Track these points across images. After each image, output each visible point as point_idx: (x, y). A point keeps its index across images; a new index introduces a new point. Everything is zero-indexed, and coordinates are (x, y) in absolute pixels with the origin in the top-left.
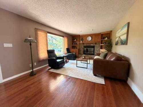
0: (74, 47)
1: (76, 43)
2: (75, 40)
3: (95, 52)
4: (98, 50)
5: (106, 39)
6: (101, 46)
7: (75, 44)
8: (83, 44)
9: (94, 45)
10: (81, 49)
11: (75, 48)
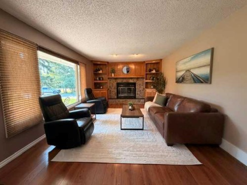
0: (97, 86)
1: (102, 78)
2: (101, 72)
3: (138, 94)
4: (141, 89)
5: (154, 72)
6: (146, 82)
7: (100, 80)
8: (116, 79)
9: (135, 81)
10: (111, 88)
11: (99, 88)
